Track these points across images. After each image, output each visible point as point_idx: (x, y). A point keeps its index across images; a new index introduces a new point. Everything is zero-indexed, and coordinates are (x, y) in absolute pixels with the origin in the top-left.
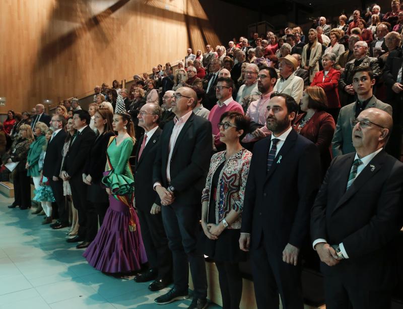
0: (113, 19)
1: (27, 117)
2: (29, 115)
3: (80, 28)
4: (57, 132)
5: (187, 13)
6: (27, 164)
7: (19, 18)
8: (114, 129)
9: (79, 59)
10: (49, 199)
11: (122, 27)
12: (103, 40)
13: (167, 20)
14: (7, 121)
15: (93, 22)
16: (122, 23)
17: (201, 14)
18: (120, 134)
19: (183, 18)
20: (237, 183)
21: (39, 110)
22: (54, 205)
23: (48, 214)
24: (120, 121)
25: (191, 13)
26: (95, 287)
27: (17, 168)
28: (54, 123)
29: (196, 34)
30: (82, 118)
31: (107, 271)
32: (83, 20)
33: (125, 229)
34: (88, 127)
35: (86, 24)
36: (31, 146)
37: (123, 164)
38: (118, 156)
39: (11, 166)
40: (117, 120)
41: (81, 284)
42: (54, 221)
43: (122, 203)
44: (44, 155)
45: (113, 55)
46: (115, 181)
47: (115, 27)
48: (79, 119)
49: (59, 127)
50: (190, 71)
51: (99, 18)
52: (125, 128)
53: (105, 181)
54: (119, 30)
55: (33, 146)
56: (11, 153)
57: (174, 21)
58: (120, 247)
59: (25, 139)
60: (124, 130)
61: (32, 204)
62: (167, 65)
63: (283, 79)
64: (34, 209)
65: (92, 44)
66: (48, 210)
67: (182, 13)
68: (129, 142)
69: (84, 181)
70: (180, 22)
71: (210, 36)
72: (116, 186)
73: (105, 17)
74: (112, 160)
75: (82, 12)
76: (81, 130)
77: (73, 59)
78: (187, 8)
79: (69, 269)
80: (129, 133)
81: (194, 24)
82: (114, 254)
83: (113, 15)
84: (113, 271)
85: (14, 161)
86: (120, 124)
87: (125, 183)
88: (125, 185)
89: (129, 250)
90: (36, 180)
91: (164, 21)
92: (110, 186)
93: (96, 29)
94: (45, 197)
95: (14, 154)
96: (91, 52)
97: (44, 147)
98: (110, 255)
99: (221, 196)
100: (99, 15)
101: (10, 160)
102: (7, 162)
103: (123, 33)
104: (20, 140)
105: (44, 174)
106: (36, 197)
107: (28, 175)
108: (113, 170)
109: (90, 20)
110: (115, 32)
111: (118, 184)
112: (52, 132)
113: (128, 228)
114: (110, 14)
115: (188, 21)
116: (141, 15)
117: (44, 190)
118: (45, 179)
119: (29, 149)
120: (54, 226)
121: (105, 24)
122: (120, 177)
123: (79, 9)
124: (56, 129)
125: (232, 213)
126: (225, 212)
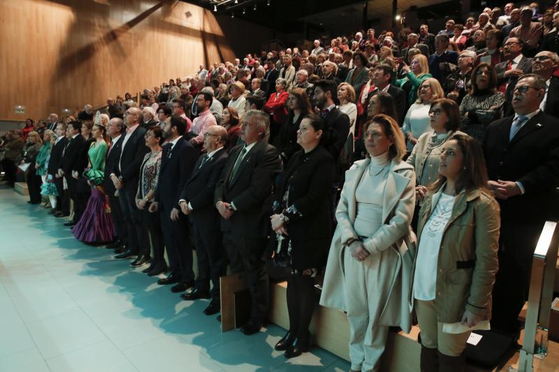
0: (131, 34)
1: (43, 125)
2: (45, 124)
3: (98, 42)
4: (60, 138)
5: (204, 29)
6: (37, 164)
7: (38, 31)
8: (93, 136)
9: (97, 71)
10: (54, 194)
11: (139, 42)
12: (121, 54)
13: (183, 35)
14: (25, 128)
15: (111, 37)
16: (140, 38)
17: (217, 30)
18: (98, 140)
19: (199, 34)
20: (154, 172)
21: (53, 119)
22: (58, 199)
23: (53, 206)
24: (98, 131)
25: (208, 30)
26: (75, 251)
27: (29, 168)
28: (58, 131)
29: (212, 50)
30: (75, 127)
31: (86, 240)
32: (101, 35)
33: (102, 211)
34: (80, 135)
35: (104, 38)
36: (41, 150)
37: (99, 161)
38: (95, 156)
39: (24, 167)
40: (95, 130)
41: (65, 249)
42: (57, 212)
43: (99, 192)
44: (48, 157)
45: (130, 68)
46: (92, 174)
47: (133, 41)
48: (73, 128)
49: (62, 134)
50: (183, 89)
51: (117, 33)
52: (102, 136)
53: (85, 174)
54: (136, 45)
55: (42, 149)
56: (23, 156)
57: (191, 37)
58: (97, 223)
59: (34, 144)
60: (101, 138)
61: (42, 200)
62: (177, 80)
63: (234, 100)
64: (43, 204)
65: (109, 57)
66: (53, 203)
67: (199, 29)
68: (104, 146)
69: (73, 176)
70: (196, 38)
71: (226, 52)
72: (92, 178)
73: (123, 32)
74: (92, 159)
75: (100, 26)
76: (74, 137)
77: (91, 71)
78: (204, 25)
79: (59, 241)
80: (105, 140)
81: (210, 40)
82: (92, 229)
83: (131, 31)
84: (90, 240)
85: (26, 162)
86: (97, 133)
87: (100, 176)
88: (100, 178)
89: (104, 226)
90: (43, 178)
91: (180, 36)
92: (89, 178)
93: (114, 43)
94: (50, 191)
95: (26, 157)
96: (109, 66)
97: (50, 151)
98: (89, 229)
99: (145, 181)
100: (117, 30)
101: (23, 161)
102: (20, 164)
103: (140, 47)
104: (30, 144)
105: (49, 173)
106: (44, 191)
107: (37, 174)
108: (92, 168)
109: (108, 34)
110: (133, 46)
111: (94, 177)
112: (56, 138)
113: (104, 210)
114: (127, 29)
115: (205, 37)
116: (158, 31)
117: (49, 186)
118: (50, 177)
119: (39, 152)
120: (57, 216)
121: (122, 38)
122: (96, 172)
123: (97, 25)
124: (59, 136)
125: (151, 192)
126: (147, 191)
